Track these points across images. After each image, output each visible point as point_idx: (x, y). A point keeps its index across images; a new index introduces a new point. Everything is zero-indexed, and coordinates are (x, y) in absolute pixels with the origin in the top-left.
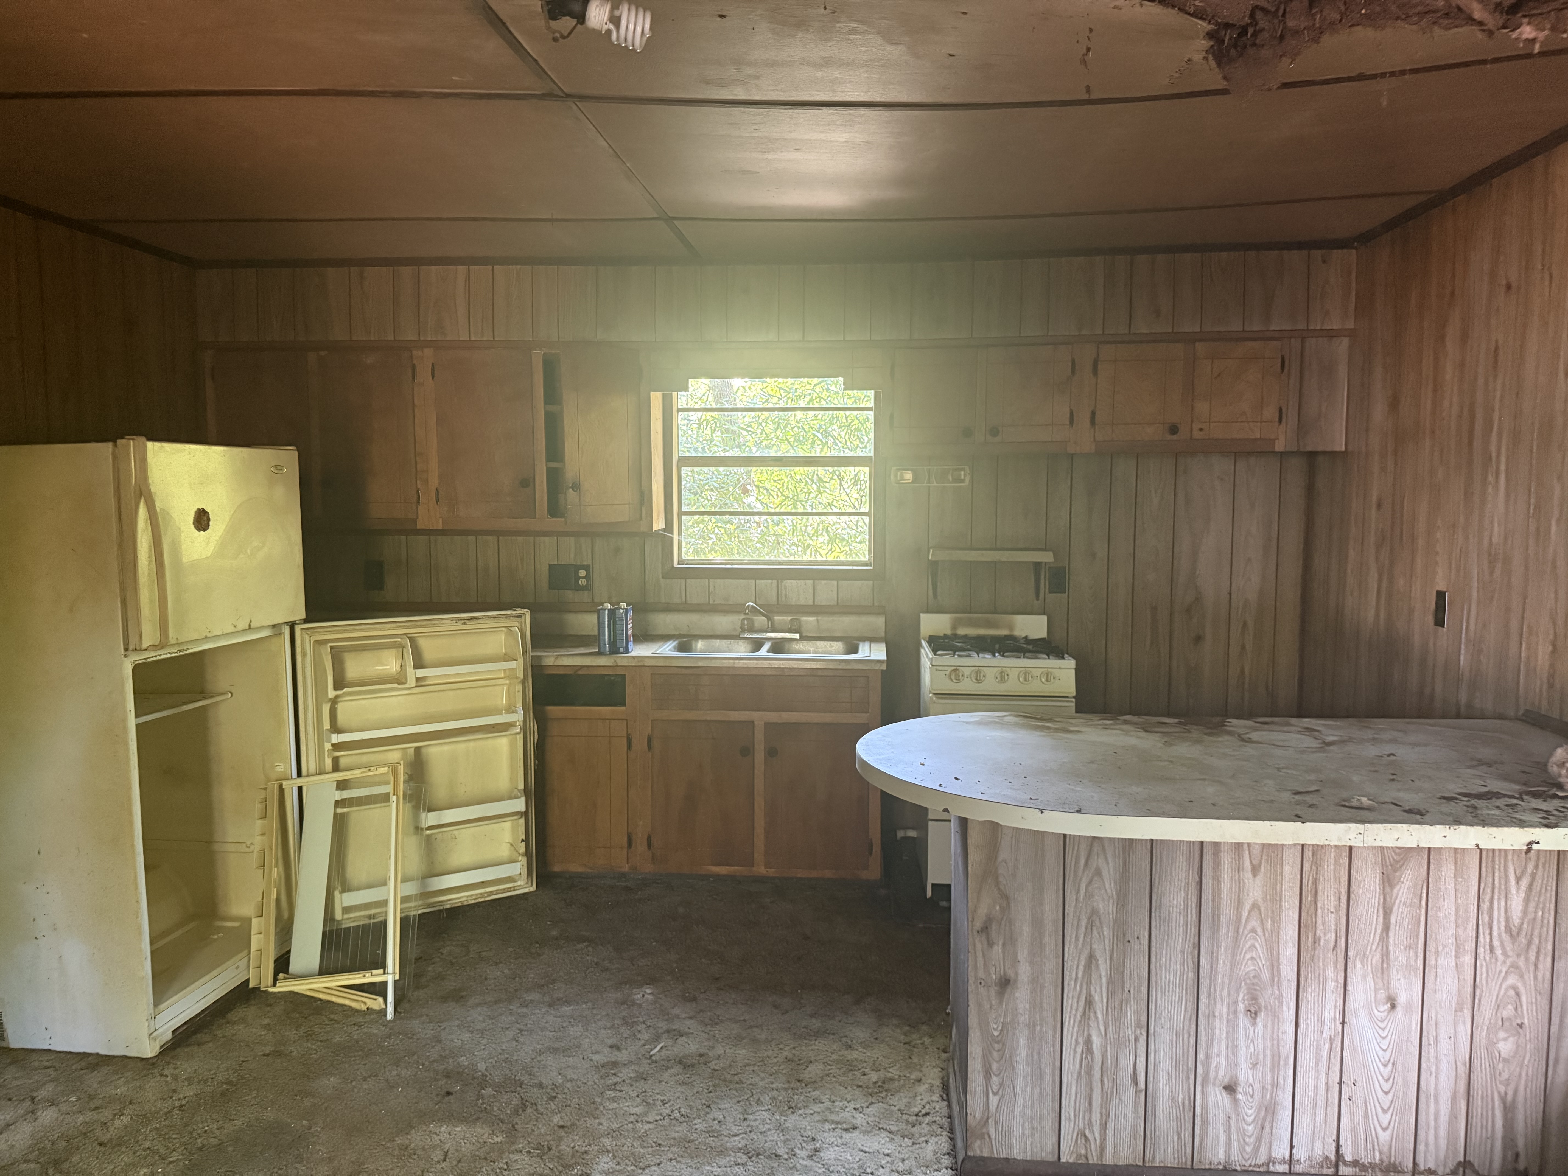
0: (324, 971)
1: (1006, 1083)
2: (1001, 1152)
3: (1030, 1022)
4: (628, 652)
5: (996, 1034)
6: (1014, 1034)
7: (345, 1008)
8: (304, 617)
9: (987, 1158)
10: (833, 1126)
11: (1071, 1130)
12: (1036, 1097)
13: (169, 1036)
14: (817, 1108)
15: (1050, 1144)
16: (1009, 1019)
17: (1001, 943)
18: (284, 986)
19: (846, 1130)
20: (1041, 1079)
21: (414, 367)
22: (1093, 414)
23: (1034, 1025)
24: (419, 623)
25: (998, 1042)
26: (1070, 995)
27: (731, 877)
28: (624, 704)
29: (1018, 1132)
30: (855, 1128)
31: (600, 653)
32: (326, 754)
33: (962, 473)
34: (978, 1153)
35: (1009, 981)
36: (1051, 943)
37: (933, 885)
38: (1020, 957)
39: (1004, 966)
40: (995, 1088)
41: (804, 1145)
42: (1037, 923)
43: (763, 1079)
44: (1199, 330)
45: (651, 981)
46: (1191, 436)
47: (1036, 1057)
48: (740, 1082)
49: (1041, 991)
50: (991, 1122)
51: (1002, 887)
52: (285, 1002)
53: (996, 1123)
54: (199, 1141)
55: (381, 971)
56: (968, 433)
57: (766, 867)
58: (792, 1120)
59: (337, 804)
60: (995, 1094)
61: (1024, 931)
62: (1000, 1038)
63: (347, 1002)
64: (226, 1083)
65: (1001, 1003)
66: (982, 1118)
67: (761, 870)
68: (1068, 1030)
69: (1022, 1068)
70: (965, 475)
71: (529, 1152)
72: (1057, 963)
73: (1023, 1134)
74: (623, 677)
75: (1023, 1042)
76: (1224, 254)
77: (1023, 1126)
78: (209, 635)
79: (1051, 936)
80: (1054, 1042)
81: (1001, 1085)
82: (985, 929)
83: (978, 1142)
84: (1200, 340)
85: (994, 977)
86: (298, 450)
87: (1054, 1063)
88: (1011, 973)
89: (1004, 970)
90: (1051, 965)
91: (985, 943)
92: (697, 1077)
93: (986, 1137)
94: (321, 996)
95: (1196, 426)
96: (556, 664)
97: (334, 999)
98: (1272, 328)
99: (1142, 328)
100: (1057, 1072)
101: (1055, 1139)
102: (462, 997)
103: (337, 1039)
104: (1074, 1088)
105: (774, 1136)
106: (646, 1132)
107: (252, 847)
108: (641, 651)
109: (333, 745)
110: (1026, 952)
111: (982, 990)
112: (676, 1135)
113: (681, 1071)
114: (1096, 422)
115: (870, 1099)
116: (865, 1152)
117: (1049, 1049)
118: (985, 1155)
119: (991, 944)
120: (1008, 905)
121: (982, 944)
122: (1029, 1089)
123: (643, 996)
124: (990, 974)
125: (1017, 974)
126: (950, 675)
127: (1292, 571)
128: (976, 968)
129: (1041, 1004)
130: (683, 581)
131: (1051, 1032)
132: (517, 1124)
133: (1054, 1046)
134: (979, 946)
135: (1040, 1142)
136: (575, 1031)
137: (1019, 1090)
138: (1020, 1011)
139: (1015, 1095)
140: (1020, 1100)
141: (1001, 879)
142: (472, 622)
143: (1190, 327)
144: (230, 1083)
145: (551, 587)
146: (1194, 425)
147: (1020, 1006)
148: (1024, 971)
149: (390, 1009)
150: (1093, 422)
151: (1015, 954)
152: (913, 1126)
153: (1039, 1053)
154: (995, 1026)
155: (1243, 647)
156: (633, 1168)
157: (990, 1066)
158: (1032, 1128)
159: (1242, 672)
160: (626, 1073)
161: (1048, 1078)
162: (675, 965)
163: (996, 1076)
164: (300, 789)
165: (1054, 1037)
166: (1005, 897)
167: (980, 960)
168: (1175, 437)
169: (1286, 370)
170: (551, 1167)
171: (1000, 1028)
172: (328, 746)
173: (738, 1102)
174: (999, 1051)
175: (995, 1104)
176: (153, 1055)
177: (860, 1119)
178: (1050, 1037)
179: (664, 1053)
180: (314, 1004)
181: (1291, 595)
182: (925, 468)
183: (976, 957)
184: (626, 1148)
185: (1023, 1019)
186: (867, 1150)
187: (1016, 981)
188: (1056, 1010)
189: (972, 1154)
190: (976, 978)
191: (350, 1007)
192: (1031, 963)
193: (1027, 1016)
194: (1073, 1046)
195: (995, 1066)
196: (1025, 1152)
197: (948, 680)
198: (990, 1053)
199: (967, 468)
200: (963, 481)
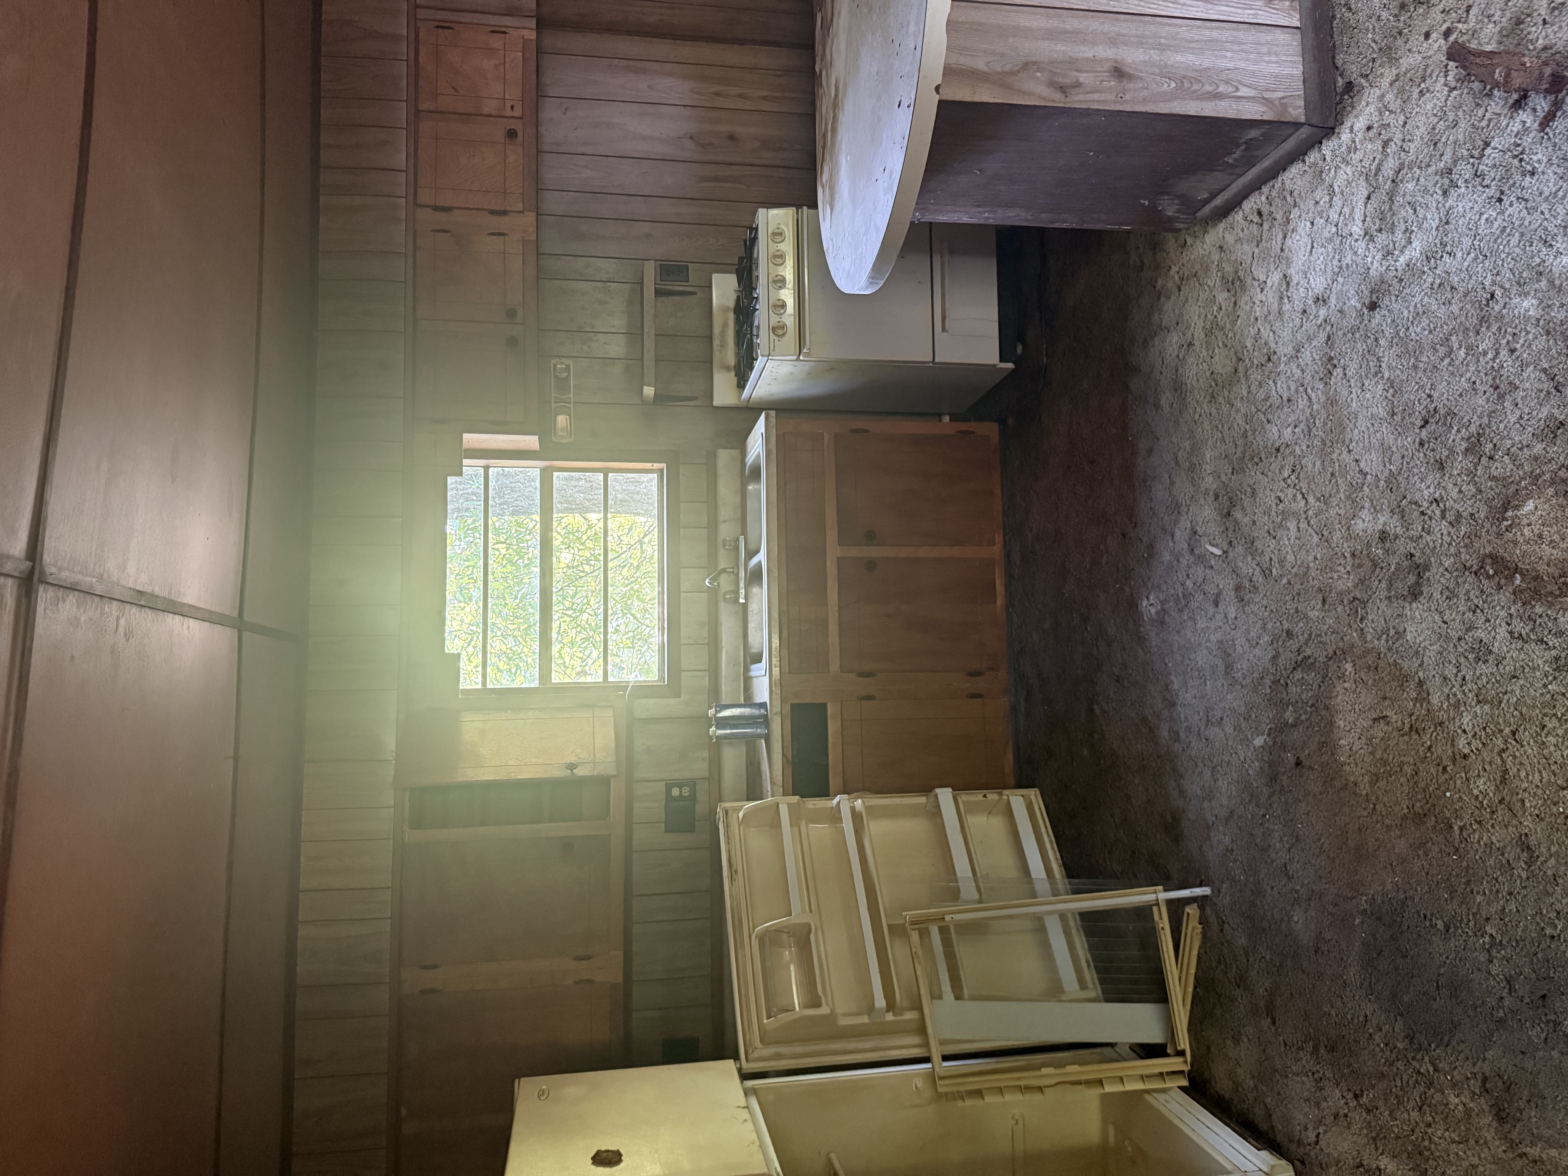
0: (1160, 995)
1: (1224, 77)
2: (1298, 88)
3: (1157, 49)
4: (766, 703)
5: (1173, 85)
6: (1172, 66)
7: (1202, 951)
8: (732, 1061)
9: (1305, 102)
10: (1286, 300)
11: (1266, 14)
12: (1236, 47)
13: (1265, 1154)
14: (1266, 333)
15: (1282, 36)
16: (1157, 70)
17: (1076, 74)
18: (1184, 1042)
19: (1288, 284)
20: (1217, 41)
21: (424, 992)
22: (493, 212)
23: (1160, 44)
24: (736, 922)
25: (1183, 83)
26: (1126, 6)
27: (1008, 585)
28: (824, 705)
29: (1274, 69)
30: (1285, 276)
31: (767, 738)
32: (899, 1018)
33: (559, 366)
34: (1301, 111)
35: (1116, 67)
36: (1072, 23)
37: (1001, 361)
38: (1090, 55)
39: (1100, 72)
40: (1230, 89)
41: (1311, 317)
42: (1052, 35)
43: (1238, 410)
44: (405, 104)
45: (1133, 605)
46: (518, 118)
47: (1193, 45)
48: (1245, 435)
49: (1124, 35)
50: (1267, 95)
51: (1016, 69)
52: (1202, 1030)
53: (1267, 90)
54: (1400, 1045)
55: (1155, 909)
56: (512, 342)
57: (994, 545)
58: (1284, 350)
59: (958, 997)
60: (1237, 90)
61: (1060, 49)
62: (1178, 81)
63: (1195, 953)
64: (1317, 1053)
65: (1141, 78)
66: (1265, 105)
67: (997, 549)
68: (1162, 10)
69: (1206, 61)
70: (562, 363)
71: (1362, 620)
72: (1092, 17)
73: (1277, 63)
74: (794, 707)
75: (1179, 58)
76: (324, 76)
77: (1268, 62)
78: (758, 1143)
79: (1064, 22)
80: (1176, 25)
81: (1227, 82)
82: (1063, 89)
83: (1290, 110)
84: (416, 105)
85: (1113, 83)
86: (520, 1078)
87: (1199, 27)
88: (1107, 66)
89: (1104, 72)
90: (1095, 24)
91: (1077, 90)
92: (1244, 485)
93: (1285, 101)
94: (1190, 989)
95: (509, 113)
96: (781, 784)
97: (1193, 971)
98: (405, 34)
99: (401, 159)
100: (1208, 24)
101: (1278, 30)
102: (1174, 818)
103: (1243, 941)
104: (1223, 8)
105: (1306, 356)
106: (1318, 500)
107: (1017, 1117)
108: (762, 692)
109: (888, 1010)
110: (1083, 49)
111: (1128, 97)
112: (1318, 464)
113: (1238, 507)
114: (502, 209)
115: (1249, 281)
116: (1313, 247)
117: (1185, 31)
118: (1302, 103)
119: (1078, 85)
120: (1034, 63)
121: (1079, 94)
122: (1228, 54)
123: (1151, 605)
124: (1111, 87)
125: (1108, 60)
126: (779, 336)
127: (662, 48)
128: (1105, 102)
129: (1136, 36)
130: (683, 674)
131: (1167, 28)
132: (1326, 657)
133: (1180, 26)
134: (1081, 97)
135: (1284, 46)
136: (1202, 658)
137: (1231, 65)
138: (1147, 58)
139: (1236, 69)
140: (1242, 64)
141: (1007, 68)
142: (734, 862)
143: (402, 111)
144: (1316, 1049)
145: (692, 830)
146: (509, 115)
147: (1142, 58)
148: (1105, 52)
149: (1198, 891)
150: (504, 213)
151: (1087, 59)
152: (1275, 219)
153: (1191, 42)
154: (1166, 85)
155: (741, 96)
156: (1365, 488)
157: (1208, 93)
158: (1269, 53)
159: (764, 98)
160: (1248, 567)
161: (1215, 34)
162: (1112, 591)
163: (1218, 87)
164: (945, 1058)
165: (1170, 25)
166: (1026, 66)
167: (1096, 96)
168: (520, 134)
169: (452, 25)
170: (1377, 583)
171: (1167, 80)
172: (890, 1017)
173: (1268, 421)
174: (1191, 82)
175: (1248, 90)
176: (1291, 1168)
177: (1275, 278)
178: (1171, 28)
179: (1218, 541)
180: (1201, 994)
181: (685, 51)
182: (553, 405)
183: (1094, 101)
184: (1342, 512)
185: (1155, 55)
186: (1309, 247)
187: (1116, 61)
188: (1142, 22)
189: (1303, 117)
190: (1115, 102)
191: (1200, 948)
192: (1094, 44)
193: (1152, 51)
194: (1179, 6)
195: (1208, 88)
196: (1295, 62)
197: (784, 339)
198: (1195, 91)
199: (553, 362)
200: (568, 366)
